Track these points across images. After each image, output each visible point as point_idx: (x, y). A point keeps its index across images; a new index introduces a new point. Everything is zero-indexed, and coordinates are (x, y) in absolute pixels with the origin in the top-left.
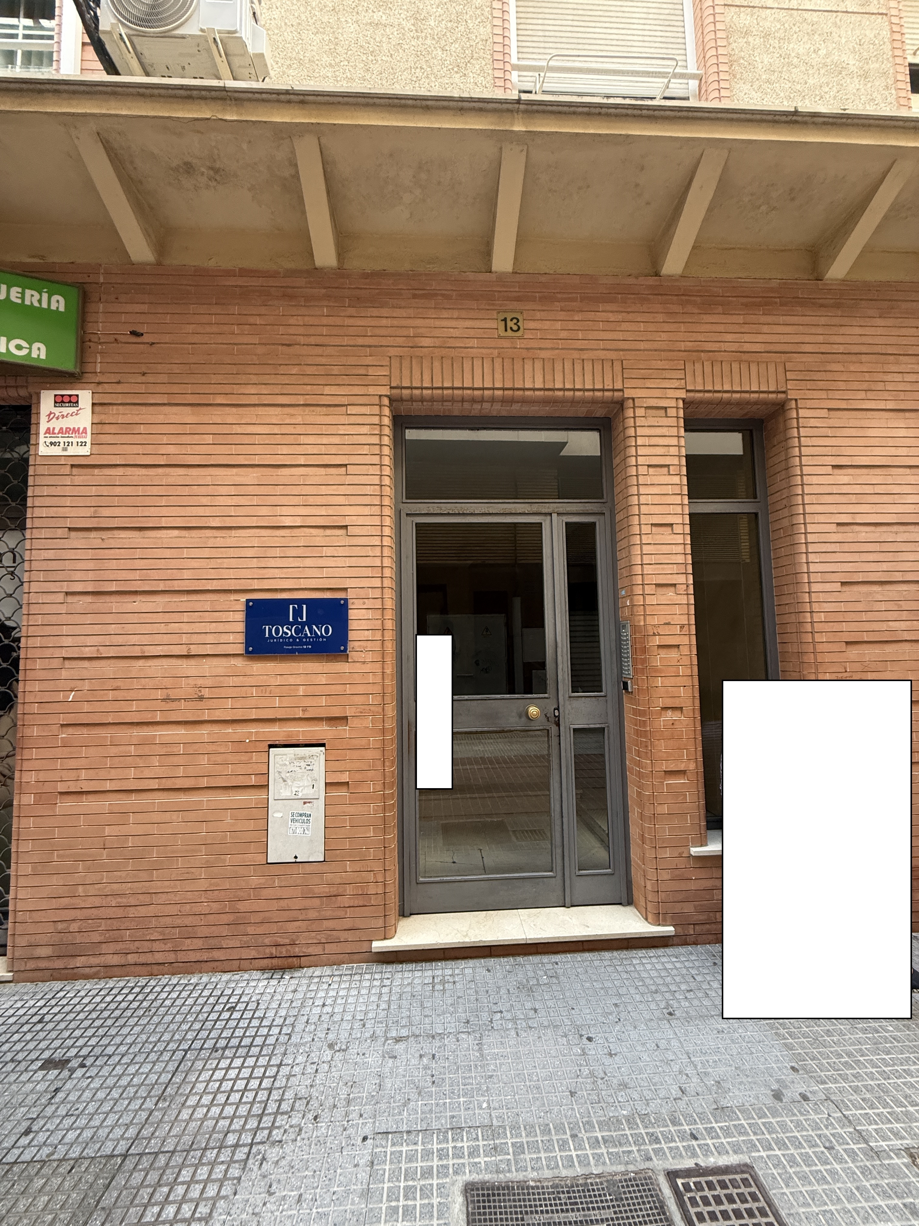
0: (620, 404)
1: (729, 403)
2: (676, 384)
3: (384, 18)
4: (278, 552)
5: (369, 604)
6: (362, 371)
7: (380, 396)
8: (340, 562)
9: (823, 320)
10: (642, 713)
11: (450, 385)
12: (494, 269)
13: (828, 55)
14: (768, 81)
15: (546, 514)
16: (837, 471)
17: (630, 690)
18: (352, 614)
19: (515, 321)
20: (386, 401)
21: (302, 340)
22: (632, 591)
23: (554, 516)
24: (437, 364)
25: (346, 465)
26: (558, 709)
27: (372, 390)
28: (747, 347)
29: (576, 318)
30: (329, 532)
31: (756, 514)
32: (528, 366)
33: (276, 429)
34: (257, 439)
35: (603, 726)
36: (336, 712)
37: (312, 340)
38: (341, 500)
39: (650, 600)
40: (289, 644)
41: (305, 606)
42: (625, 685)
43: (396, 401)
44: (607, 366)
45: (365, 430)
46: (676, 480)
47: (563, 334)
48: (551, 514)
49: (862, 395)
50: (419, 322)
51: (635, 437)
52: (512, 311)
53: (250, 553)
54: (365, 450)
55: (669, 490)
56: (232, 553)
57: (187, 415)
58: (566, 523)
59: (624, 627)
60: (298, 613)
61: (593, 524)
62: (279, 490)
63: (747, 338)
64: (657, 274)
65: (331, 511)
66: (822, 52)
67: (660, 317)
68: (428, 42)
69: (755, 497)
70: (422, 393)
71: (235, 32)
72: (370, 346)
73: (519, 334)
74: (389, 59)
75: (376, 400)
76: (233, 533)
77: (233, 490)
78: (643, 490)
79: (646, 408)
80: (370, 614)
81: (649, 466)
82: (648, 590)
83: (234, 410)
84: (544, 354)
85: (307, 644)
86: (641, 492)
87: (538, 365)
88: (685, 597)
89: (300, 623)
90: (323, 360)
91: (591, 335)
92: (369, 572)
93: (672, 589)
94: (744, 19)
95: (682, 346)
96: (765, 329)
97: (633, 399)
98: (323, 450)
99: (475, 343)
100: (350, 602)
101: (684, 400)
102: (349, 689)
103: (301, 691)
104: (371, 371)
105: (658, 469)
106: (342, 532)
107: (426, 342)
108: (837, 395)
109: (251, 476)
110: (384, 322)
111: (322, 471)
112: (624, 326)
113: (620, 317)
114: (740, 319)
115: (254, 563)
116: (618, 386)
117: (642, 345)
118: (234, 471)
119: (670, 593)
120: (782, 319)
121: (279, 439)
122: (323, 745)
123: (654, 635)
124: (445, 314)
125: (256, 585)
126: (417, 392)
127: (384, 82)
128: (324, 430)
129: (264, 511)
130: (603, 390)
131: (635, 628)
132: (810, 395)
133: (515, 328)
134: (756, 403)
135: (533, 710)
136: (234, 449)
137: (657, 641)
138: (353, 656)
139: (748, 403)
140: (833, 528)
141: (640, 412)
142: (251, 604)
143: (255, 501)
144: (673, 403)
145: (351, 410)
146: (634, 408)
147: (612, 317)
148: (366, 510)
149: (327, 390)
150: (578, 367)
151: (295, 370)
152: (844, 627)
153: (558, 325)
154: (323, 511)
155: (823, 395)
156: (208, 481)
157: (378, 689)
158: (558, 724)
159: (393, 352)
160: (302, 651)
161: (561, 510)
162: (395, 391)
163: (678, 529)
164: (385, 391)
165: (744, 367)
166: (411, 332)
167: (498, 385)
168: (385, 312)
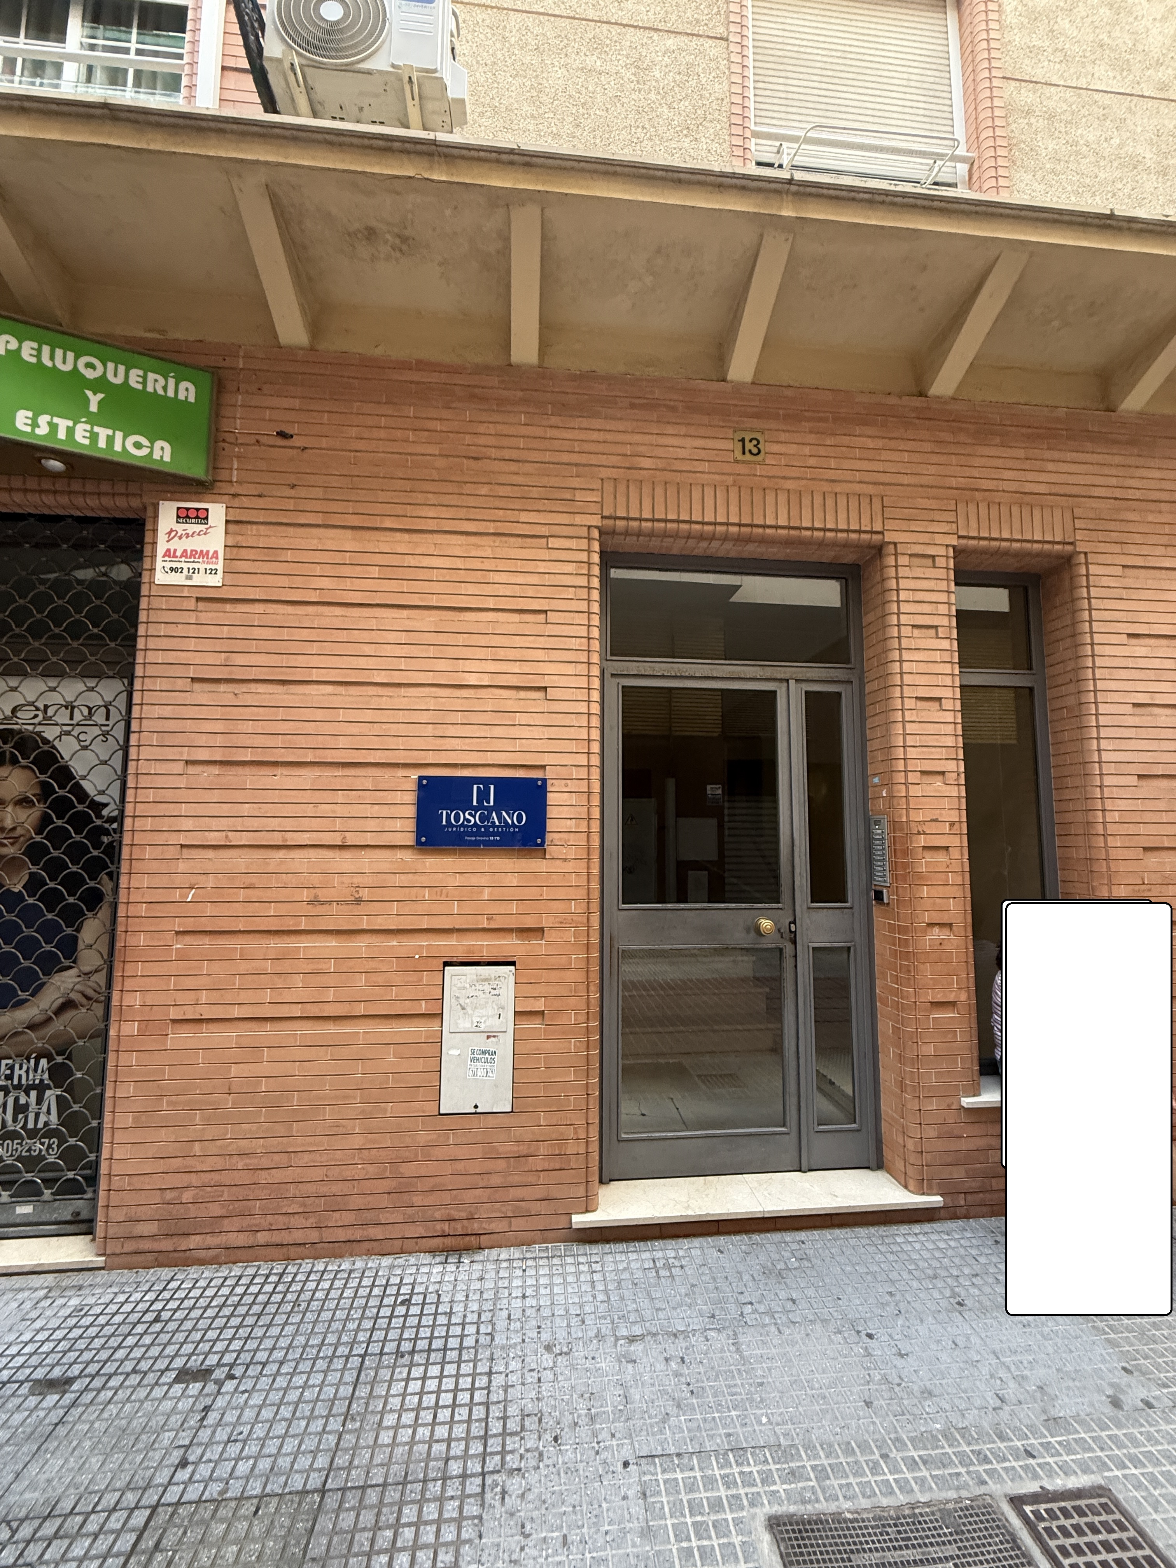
0: (878, 550)
1: (1006, 553)
2: (945, 528)
3: (598, 63)
4: (459, 718)
5: (572, 786)
6: (568, 496)
7: (589, 527)
8: (536, 733)
9: (1118, 460)
10: (902, 930)
11: (674, 517)
12: (729, 378)
13: (1120, 146)
14: (1053, 171)
15: (781, 680)
16: (1134, 641)
17: (886, 901)
18: (551, 798)
19: (755, 442)
20: (595, 534)
21: (493, 453)
22: (891, 778)
23: (792, 682)
24: (659, 491)
25: (546, 611)
26: (794, 922)
27: (579, 519)
28: (1028, 488)
29: (828, 443)
30: (522, 694)
31: (1031, 689)
32: (770, 498)
33: (459, 563)
34: (435, 575)
35: (849, 944)
36: (530, 922)
37: (507, 454)
38: (540, 655)
39: (914, 791)
40: (472, 834)
41: (492, 787)
42: (879, 896)
43: (607, 533)
44: (865, 502)
45: (570, 568)
46: (945, 644)
47: (812, 462)
48: (787, 681)
49: (1161, 551)
50: (637, 438)
51: (897, 590)
52: (752, 430)
53: (425, 717)
54: (570, 593)
55: (937, 656)
56: (401, 716)
57: (347, 541)
58: (806, 692)
59: (877, 823)
60: (483, 795)
61: (839, 694)
62: (461, 639)
63: (1030, 476)
64: (922, 394)
65: (527, 668)
66: (1116, 141)
67: (928, 446)
68: (652, 96)
69: (1030, 668)
70: (640, 526)
71: (435, 71)
72: (576, 465)
73: (760, 458)
74: (604, 113)
75: (584, 532)
76: (403, 691)
77: (403, 637)
78: (906, 656)
79: (911, 555)
80: (573, 799)
81: (913, 626)
82: (913, 778)
83: (406, 536)
84: (789, 485)
85: (494, 834)
86: (904, 658)
87: (782, 498)
88: (956, 788)
89: (486, 808)
90: (519, 480)
91: (846, 464)
92: (572, 746)
93: (940, 778)
94: (1026, 96)
95: (953, 482)
96: (1050, 466)
97: (895, 544)
98: (517, 591)
99: (706, 466)
100: (549, 782)
101: (954, 547)
102: (546, 893)
103: (486, 894)
104: (579, 495)
105: (923, 631)
106: (539, 695)
107: (646, 463)
108: (1133, 549)
109: (429, 620)
110: (595, 436)
111: (516, 617)
112: (885, 455)
113: (880, 443)
114: (1021, 453)
115: (429, 730)
116: (878, 527)
117: (906, 480)
118: (405, 613)
119: (938, 782)
120: (1070, 456)
121: (462, 575)
122: (513, 963)
123: (919, 833)
124: (670, 430)
125: (431, 758)
126: (635, 524)
127: (598, 141)
128: (519, 566)
129: (442, 665)
130: (859, 532)
131: (895, 825)
132: (1102, 547)
133: (755, 451)
134: (1039, 554)
135: (766, 924)
136: (405, 586)
137: (922, 841)
138: (551, 850)
139: (1029, 554)
140: (1129, 709)
141: (903, 560)
142: (425, 782)
143: (432, 652)
144: (942, 551)
145: (553, 542)
146: (896, 555)
147: (870, 443)
148: (570, 669)
149: (524, 517)
150: (830, 502)
151: (484, 490)
152: (1142, 829)
153: (807, 450)
154: (516, 668)
155: (1117, 548)
156: (373, 624)
157: (582, 893)
158: (794, 942)
159: (605, 473)
160: (487, 844)
161: (800, 677)
162: (606, 522)
163: (947, 705)
164: (596, 521)
165: (1026, 511)
166: (628, 450)
167: (734, 519)
168: (596, 423)
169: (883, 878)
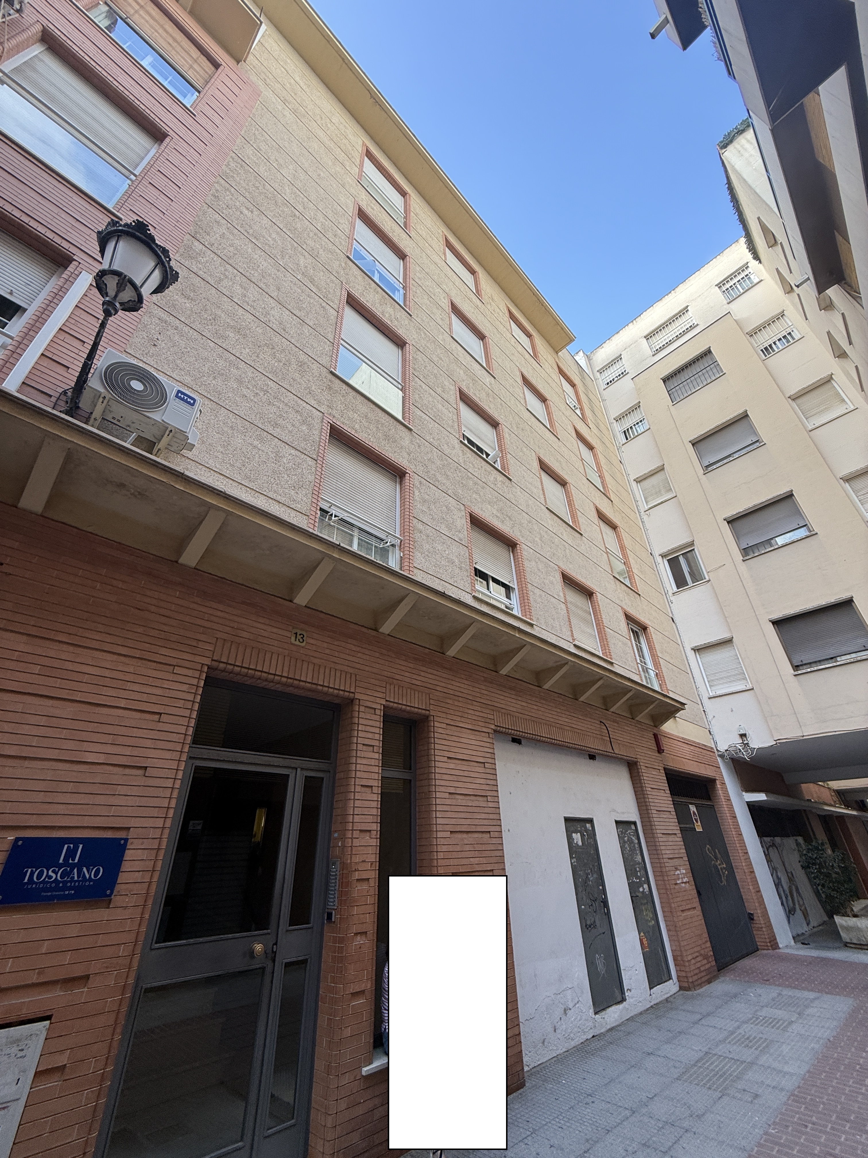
0: (352, 701)
1: (404, 711)
2: (381, 695)
4: (70, 787)
5: (147, 844)
6: (194, 643)
7: (203, 664)
8: (130, 801)
9: (445, 675)
11: (254, 667)
12: (295, 601)
15: (293, 768)
16: (449, 761)
17: (333, 920)
18: (129, 854)
19: (302, 636)
20: (205, 669)
21: (153, 609)
22: (345, 835)
23: (299, 770)
24: (248, 651)
25: (160, 714)
26: (276, 944)
27: (198, 659)
28: (414, 682)
29: (336, 643)
30: (127, 771)
31: (410, 780)
32: (305, 665)
33: (107, 673)
34: (86, 678)
35: (307, 957)
36: (78, 971)
37: (162, 611)
38: (149, 743)
39: (356, 843)
40: (50, 889)
41: (81, 846)
42: (330, 915)
43: (213, 669)
44: (348, 676)
45: (185, 687)
46: (376, 756)
47: (327, 651)
48: (296, 769)
49: (459, 719)
50: (243, 620)
51: (358, 724)
52: (302, 630)
53: (40, 786)
54: (180, 703)
55: (373, 762)
56: (17, 784)
57: (20, 643)
58: (306, 776)
59: (334, 864)
60: (71, 853)
61: (322, 779)
62: (91, 727)
63: (415, 677)
64: (376, 630)
65: (136, 752)
67: (377, 655)
69: (410, 769)
70: (233, 669)
71: (186, 432)
72: (204, 627)
73: (303, 644)
75: (199, 667)
76: (27, 763)
77: (43, 721)
78: (359, 761)
79: (365, 707)
80: (144, 855)
81: (363, 744)
82: (356, 834)
83: (71, 648)
84: (316, 661)
85: (70, 889)
86: (358, 762)
87: (311, 667)
88: (375, 840)
89: (69, 865)
90: (166, 628)
91: (342, 656)
92: (155, 812)
93: (368, 834)
95: (386, 673)
96: (422, 674)
97: (359, 700)
98: (145, 697)
99: (276, 643)
100: (130, 841)
101: (384, 705)
102: (101, 940)
103: (45, 948)
104: (201, 645)
105: (368, 747)
106: (140, 772)
107: (245, 634)
108: (449, 716)
109: (68, 710)
110: (219, 613)
111: (138, 715)
112: (359, 655)
113: (358, 649)
114: (411, 665)
115: (41, 797)
116: (352, 690)
117: (367, 668)
118: (51, 702)
119: (367, 836)
120: (429, 671)
121: (108, 682)
122: (48, 1018)
123: (356, 870)
124: (261, 620)
125: (33, 821)
126: (231, 667)
128: (150, 681)
129: (70, 745)
130: (344, 691)
131: (344, 866)
132: (440, 714)
133: (301, 640)
134: (417, 713)
135: (258, 947)
136: (58, 683)
137: (356, 875)
138: (117, 900)
139: (413, 713)
140: (447, 795)
141: (362, 709)
142: (20, 843)
143: (64, 734)
144: (378, 707)
145: (177, 670)
146: (359, 705)
147: (354, 648)
148: (168, 755)
149: (163, 651)
150: (333, 673)
151: (140, 630)
153: (325, 645)
154: (128, 751)
155: (444, 715)
156: (19, 708)
157: (132, 937)
158: (274, 961)
159: (219, 635)
160: (60, 898)
161: (304, 766)
162: (214, 663)
163: (375, 790)
164: (208, 661)
165: (413, 692)
166: (236, 625)
167: (285, 674)
168: (221, 607)
169: (333, 904)
